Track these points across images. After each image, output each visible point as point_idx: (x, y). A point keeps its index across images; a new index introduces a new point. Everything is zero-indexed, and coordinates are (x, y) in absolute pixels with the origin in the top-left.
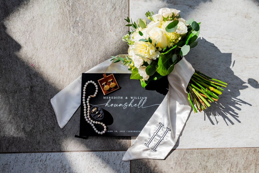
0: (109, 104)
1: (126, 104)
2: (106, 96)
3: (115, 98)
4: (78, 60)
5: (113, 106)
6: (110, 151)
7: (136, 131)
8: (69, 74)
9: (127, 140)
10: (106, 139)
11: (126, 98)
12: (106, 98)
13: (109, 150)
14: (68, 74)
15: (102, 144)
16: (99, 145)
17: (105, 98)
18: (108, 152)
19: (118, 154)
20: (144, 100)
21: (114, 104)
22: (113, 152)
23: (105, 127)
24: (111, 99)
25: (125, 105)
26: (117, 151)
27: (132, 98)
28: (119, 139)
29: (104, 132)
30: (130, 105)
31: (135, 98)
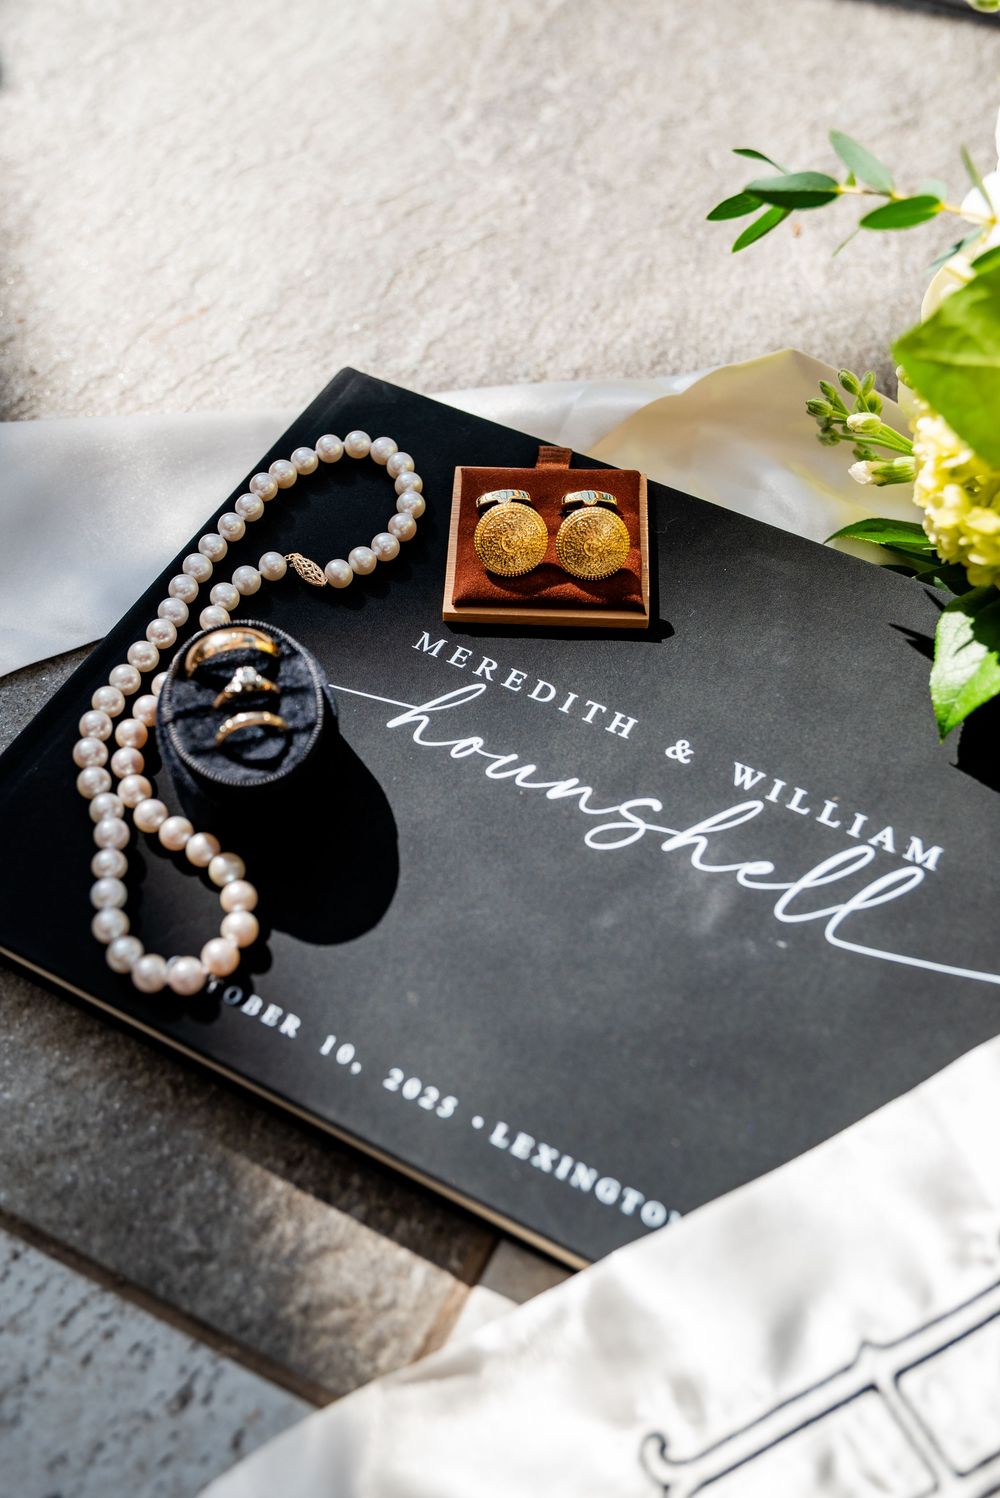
0: (446, 725)
1: (644, 813)
2: (458, 629)
3: (545, 692)
4: (372, 306)
5: (478, 763)
6: (116, 1281)
7: (608, 1191)
8: (223, 365)
9: (421, 1270)
10: (161, 1106)
11: (680, 751)
12: (447, 652)
13: (108, 1262)
14: (215, 362)
15: (80, 1137)
16: (29, 1130)
17: (428, 644)
18: (81, 1286)
19: (199, 1389)
20: (885, 863)
21: (495, 746)
22: (142, 1326)
23: (239, 924)
24: (495, 686)
25: (618, 817)
26: (204, 1331)
27: (745, 776)
28: (327, 1198)
29: (184, 972)
30: (677, 841)
31: (787, 794)
